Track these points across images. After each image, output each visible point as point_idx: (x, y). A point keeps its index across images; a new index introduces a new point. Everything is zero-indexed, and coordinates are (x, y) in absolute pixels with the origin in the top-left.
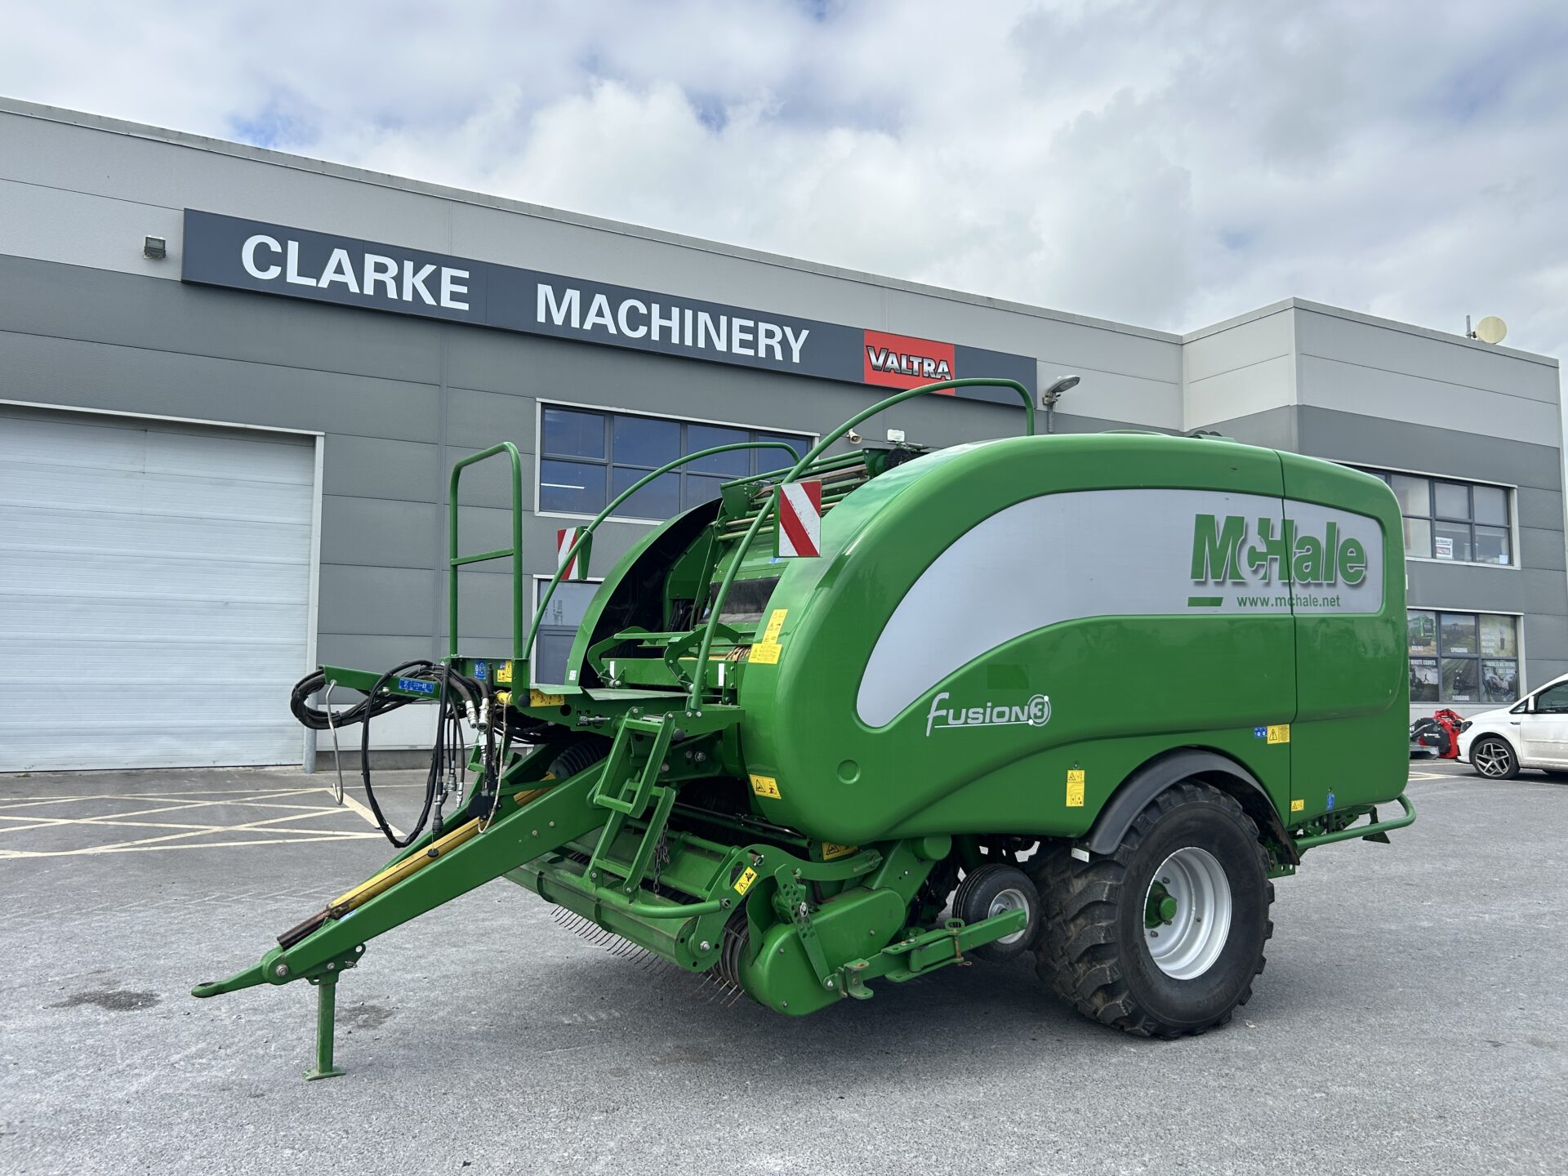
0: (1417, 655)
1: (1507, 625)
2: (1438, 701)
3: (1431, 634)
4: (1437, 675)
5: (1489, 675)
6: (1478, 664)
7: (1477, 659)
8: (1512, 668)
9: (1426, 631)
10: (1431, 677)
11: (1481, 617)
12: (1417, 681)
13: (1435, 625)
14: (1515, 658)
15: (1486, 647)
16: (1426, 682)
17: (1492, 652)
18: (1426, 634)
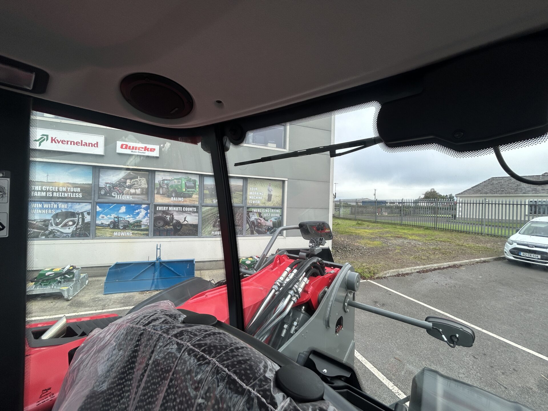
0: (176, 203)
1: (276, 186)
2: (197, 235)
3: (194, 190)
4: (197, 218)
5: (254, 218)
6: (243, 210)
7: (243, 207)
8: (278, 213)
9: (187, 187)
10: (192, 219)
11: (249, 181)
12: (174, 221)
13: (198, 183)
14: (282, 207)
15: (253, 200)
16: (186, 223)
17: (258, 202)
18: (188, 190)
